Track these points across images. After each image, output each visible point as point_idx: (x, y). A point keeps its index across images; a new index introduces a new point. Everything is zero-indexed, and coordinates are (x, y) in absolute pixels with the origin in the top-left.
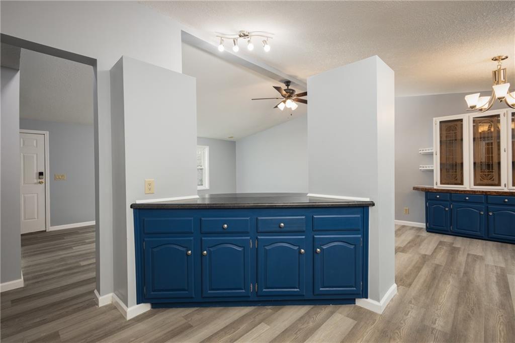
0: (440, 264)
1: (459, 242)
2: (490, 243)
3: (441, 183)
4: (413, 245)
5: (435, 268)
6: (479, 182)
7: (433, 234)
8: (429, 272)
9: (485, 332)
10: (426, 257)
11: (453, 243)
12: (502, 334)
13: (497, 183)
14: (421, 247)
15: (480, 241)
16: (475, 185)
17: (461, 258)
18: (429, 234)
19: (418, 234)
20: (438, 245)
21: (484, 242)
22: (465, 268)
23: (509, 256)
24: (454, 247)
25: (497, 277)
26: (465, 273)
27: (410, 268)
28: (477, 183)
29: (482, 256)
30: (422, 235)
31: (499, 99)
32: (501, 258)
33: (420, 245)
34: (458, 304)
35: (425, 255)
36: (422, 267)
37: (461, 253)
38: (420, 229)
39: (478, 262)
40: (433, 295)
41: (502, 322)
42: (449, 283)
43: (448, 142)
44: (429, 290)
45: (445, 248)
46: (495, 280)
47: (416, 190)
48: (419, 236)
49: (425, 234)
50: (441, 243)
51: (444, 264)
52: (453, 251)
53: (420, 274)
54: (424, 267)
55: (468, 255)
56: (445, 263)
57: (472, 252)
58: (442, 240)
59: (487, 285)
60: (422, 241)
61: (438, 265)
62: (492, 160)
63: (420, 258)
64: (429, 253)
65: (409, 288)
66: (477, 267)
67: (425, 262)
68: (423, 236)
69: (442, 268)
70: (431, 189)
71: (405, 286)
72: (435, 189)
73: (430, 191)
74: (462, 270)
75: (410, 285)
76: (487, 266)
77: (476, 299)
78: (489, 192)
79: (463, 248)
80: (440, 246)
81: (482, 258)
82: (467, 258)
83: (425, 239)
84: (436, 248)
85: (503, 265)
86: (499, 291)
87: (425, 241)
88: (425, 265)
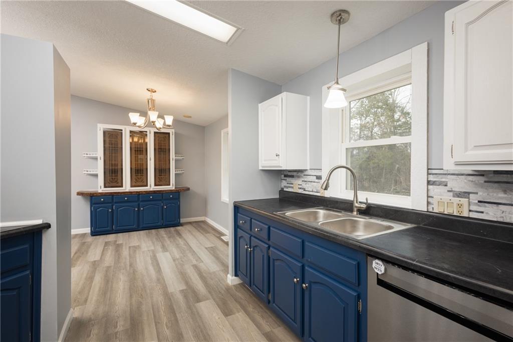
0: (109, 265)
1: (121, 238)
2: (142, 232)
3: (105, 187)
4: (81, 255)
5: (107, 271)
6: (134, 184)
7: (98, 237)
8: (101, 279)
9: (153, 308)
10: (96, 262)
11: (116, 241)
12: (162, 303)
13: (145, 184)
14: (89, 254)
15: (135, 232)
16: (132, 186)
17: (125, 252)
18: (94, 237)
19: (83, 241)
20: (105, 246)
21: (138, 232)
22: (130, 261)
23: (155, 240)
24: (118, 244)
25: (151, 259)
26: (131, 265)
27: (82, 282)
28: (133, 185)
29: (138, 246)
30: (86, 241)
31: (153, 122)
32: (150, 242)
33: (87, 253)
34: (131, 296)
35: (95, 261)
36: (94, 276)
37: (124, 247)
38: (84, 235)
39: (137, 252)
40: (109, 300)
41: (161, 294)
42: (120, 279)
43: (111, 148)
44: (105, 296)
45: (110, 247)
46: (150, 262)
47: (79, 195)
48: (85, 243)
49: (90, 239)
50: (107, 244)
51: (113, 265)
52: (118, 247)
53: (93, 284)
54: (96, 275)
55: (130, 247)
56: (113, 262)
57: (132, 244)
58: (107, 240)
59: (146, 269)
60: (89, 247)
61: (108, 267)
62: (143, 166)
63: (90, 267)
64: (97, 258)
65: (86, 304)
66: (137, 256)
67: (96, 269)
68: (88, 242)
69: (112, 268)
70: (96, 193)
71: (81, 305)
72: (100, 193)
73: (95, 195)
74: (128, 263)
75: (86, 300)
76: (143, 252)
77: (142, 285)
78: (141, 192)
79: (124, 243)
80: (106, 247)
81: (138, 247)
82: (129, 251)
83: (91, 244)
84: (103, 251)
85: (153, 248)
86: (155, 269)
87: (92, 247)
88: (97, 271)
